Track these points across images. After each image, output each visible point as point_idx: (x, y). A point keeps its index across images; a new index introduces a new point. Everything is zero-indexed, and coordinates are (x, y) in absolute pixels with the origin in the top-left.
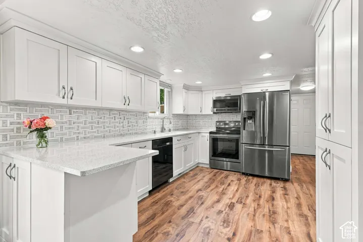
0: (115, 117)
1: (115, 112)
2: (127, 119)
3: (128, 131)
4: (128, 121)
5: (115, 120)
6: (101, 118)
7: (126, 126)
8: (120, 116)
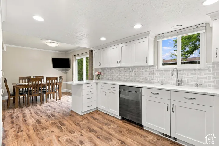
0: (127, 71)
1: (127, 68)
2: (135, 71)
3: (136, 79)
4: (136, 73)
5: (127, 72)
6: (120, 72)
7: (134, 76)
8: (130, 70)
